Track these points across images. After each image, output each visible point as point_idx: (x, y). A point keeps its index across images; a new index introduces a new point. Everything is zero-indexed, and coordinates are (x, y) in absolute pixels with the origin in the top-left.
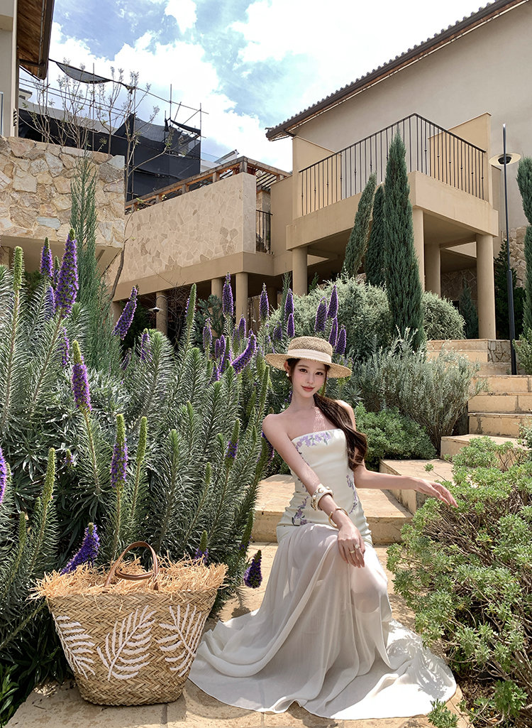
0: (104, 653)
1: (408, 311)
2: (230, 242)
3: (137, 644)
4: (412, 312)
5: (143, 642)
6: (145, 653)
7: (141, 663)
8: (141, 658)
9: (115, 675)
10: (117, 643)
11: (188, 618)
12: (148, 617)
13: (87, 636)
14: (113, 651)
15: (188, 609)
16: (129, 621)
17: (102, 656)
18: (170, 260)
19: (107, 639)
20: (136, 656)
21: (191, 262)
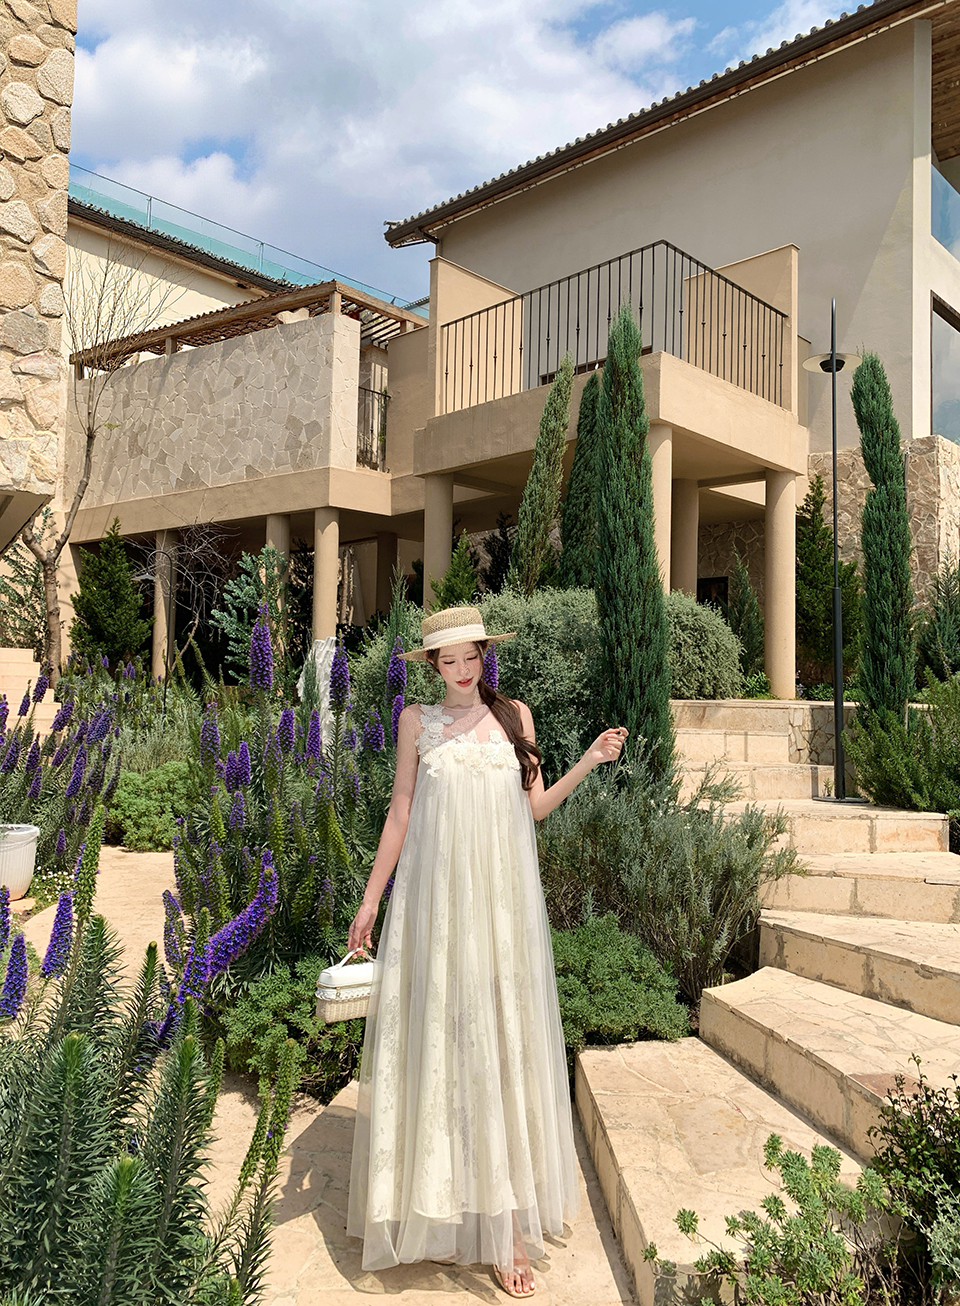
1: (641, 678)
2: (305, 447)
4: (649, 677)
18: (186, 470)
21: (226, 480)
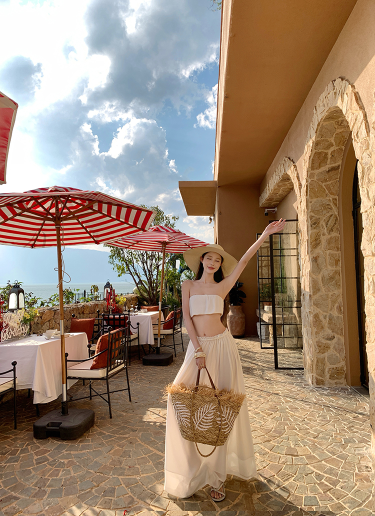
0: (194, 418)
3: (208, 418)
5: (210, 418)
6: (211, 422)
7: (209, 426)
8: (209, 424)
9: (199, 428)
10: (200, 416)
11: (229, 413)
12: (213, 408)
13: (188, 411)
14: (198, 418)
15: (229, 409)
16: (205, 408)
17: (194, 420)
19: (196, 414)
20: (207, 423)
